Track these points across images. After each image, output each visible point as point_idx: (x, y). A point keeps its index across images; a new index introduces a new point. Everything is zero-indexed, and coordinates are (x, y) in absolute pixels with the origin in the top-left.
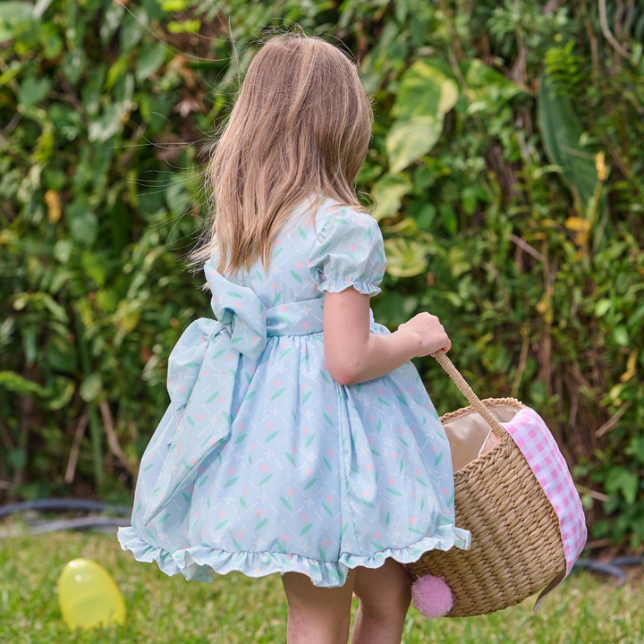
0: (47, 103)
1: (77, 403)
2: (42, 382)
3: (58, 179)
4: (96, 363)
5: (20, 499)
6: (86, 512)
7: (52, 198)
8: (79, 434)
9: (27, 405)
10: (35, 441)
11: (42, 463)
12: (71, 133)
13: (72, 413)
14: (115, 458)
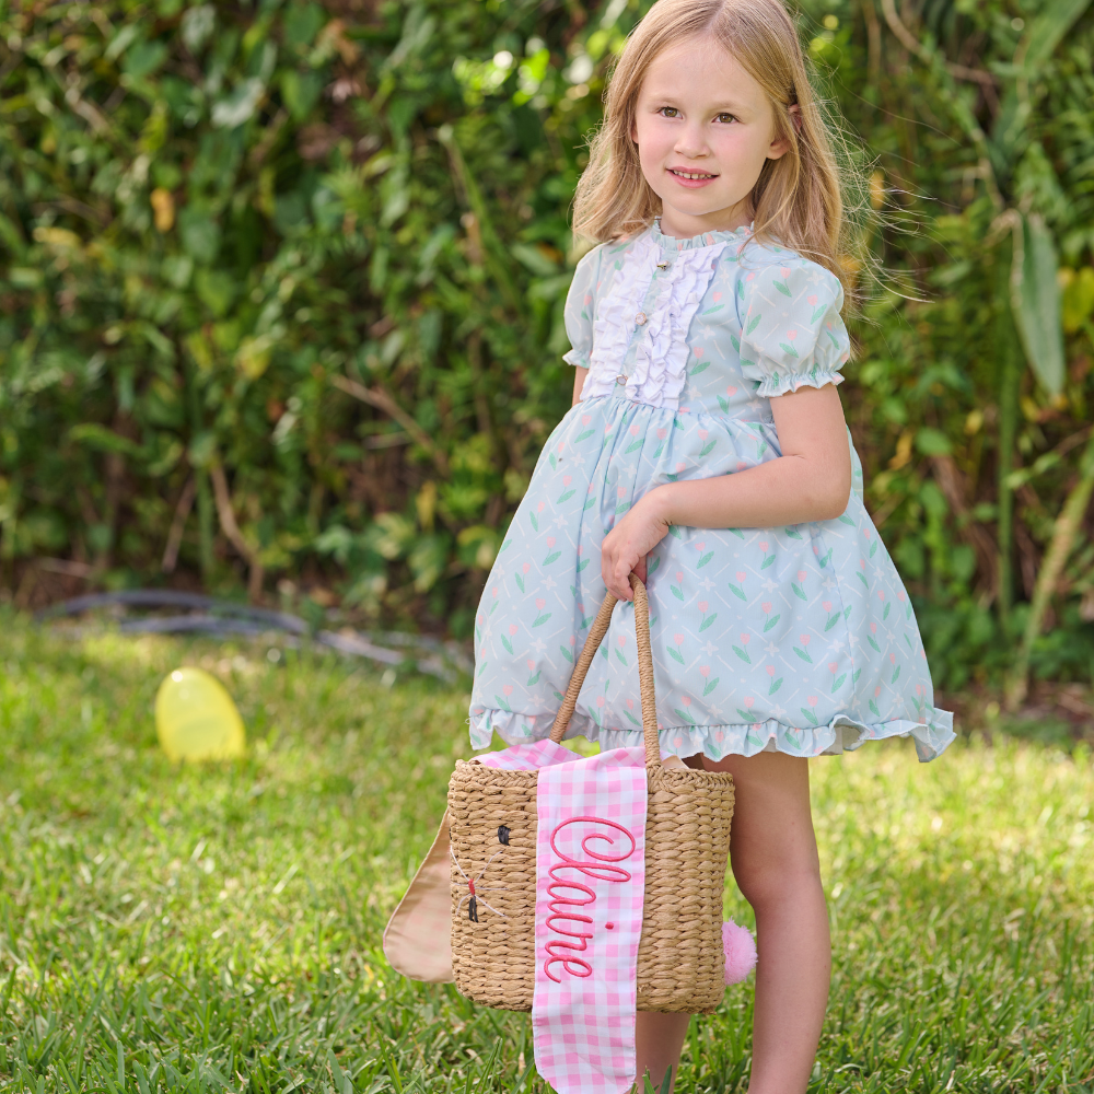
0: (161, 74)
1: (185, 469)
2: (138, 438)
3: (169, 175)
4: (209, 417)
5: (101, 589)
6: (186, 610)
7: (161, 200)
8: (183, 509)
9: (116, 467)
10: (126, 516)
11: (134, 545)
12: (191, 116)
13: (175, 480)
14: (229, 544)
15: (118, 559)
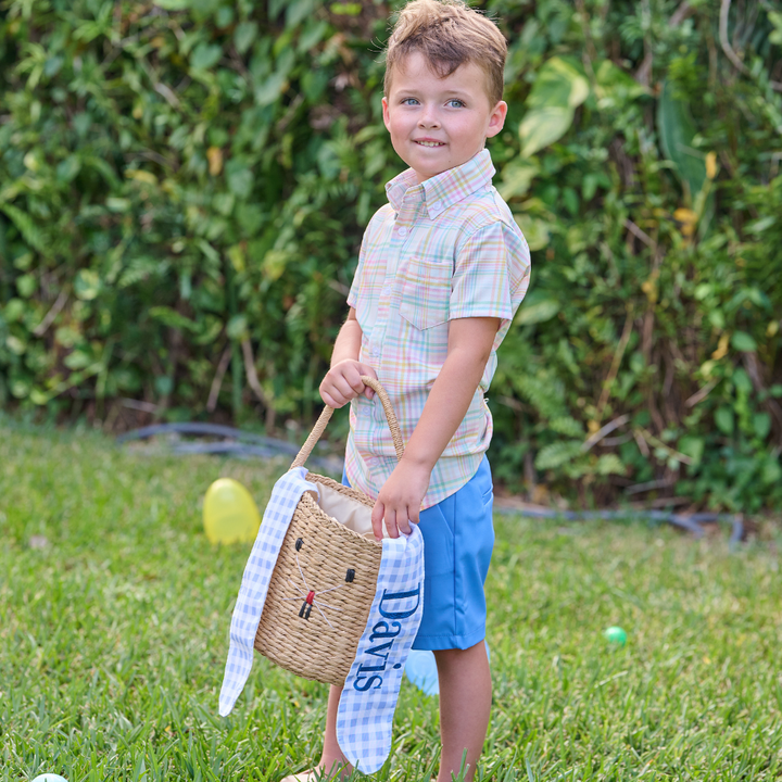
0: (216, 68)
1: (224, 341)
2: (193, 317)
3: (220, 137)
4: (242, 306)
5: (164, 421)
6: (222, 438)
7: (215, 156)
8: (222, 368)
9: (176, 338)
10: (182, 372)
11: (187, 392)
12: (237, 96)
13: (217, 348)
14: (253, 393)
15: (175, 401)
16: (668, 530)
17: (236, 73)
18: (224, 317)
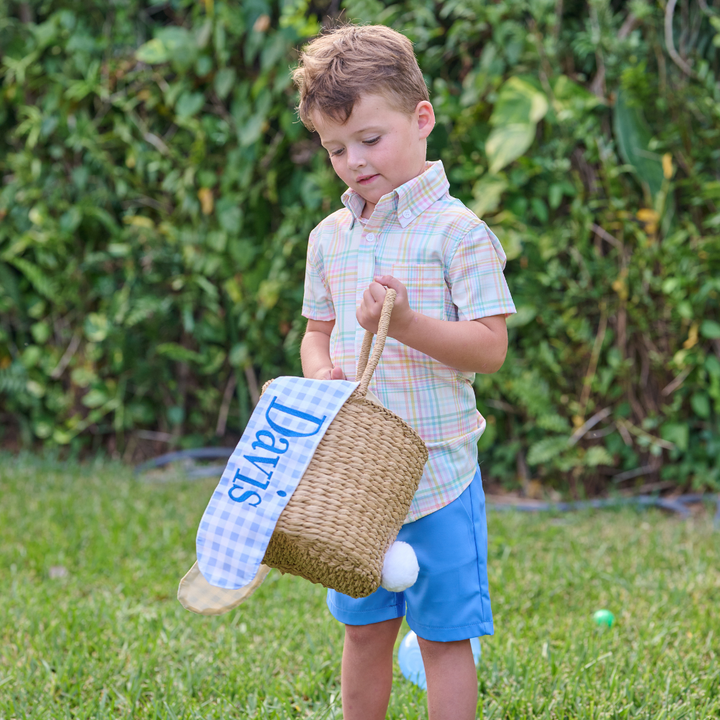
0: (201, 114)
1: (228, 369)
2: (197, 349)
3: (208, 178)
4: (242, 335)
5: (179, 449)
7: (206, 196)
8: (228, 394)
9: (184, 370)
10: (191, 402)
11: (198, 420)
12: (221, 139)
13: (222, 376)
15: (188, 429)
16: (656, 514)
17: (219, 117)
18: (226, 347)
